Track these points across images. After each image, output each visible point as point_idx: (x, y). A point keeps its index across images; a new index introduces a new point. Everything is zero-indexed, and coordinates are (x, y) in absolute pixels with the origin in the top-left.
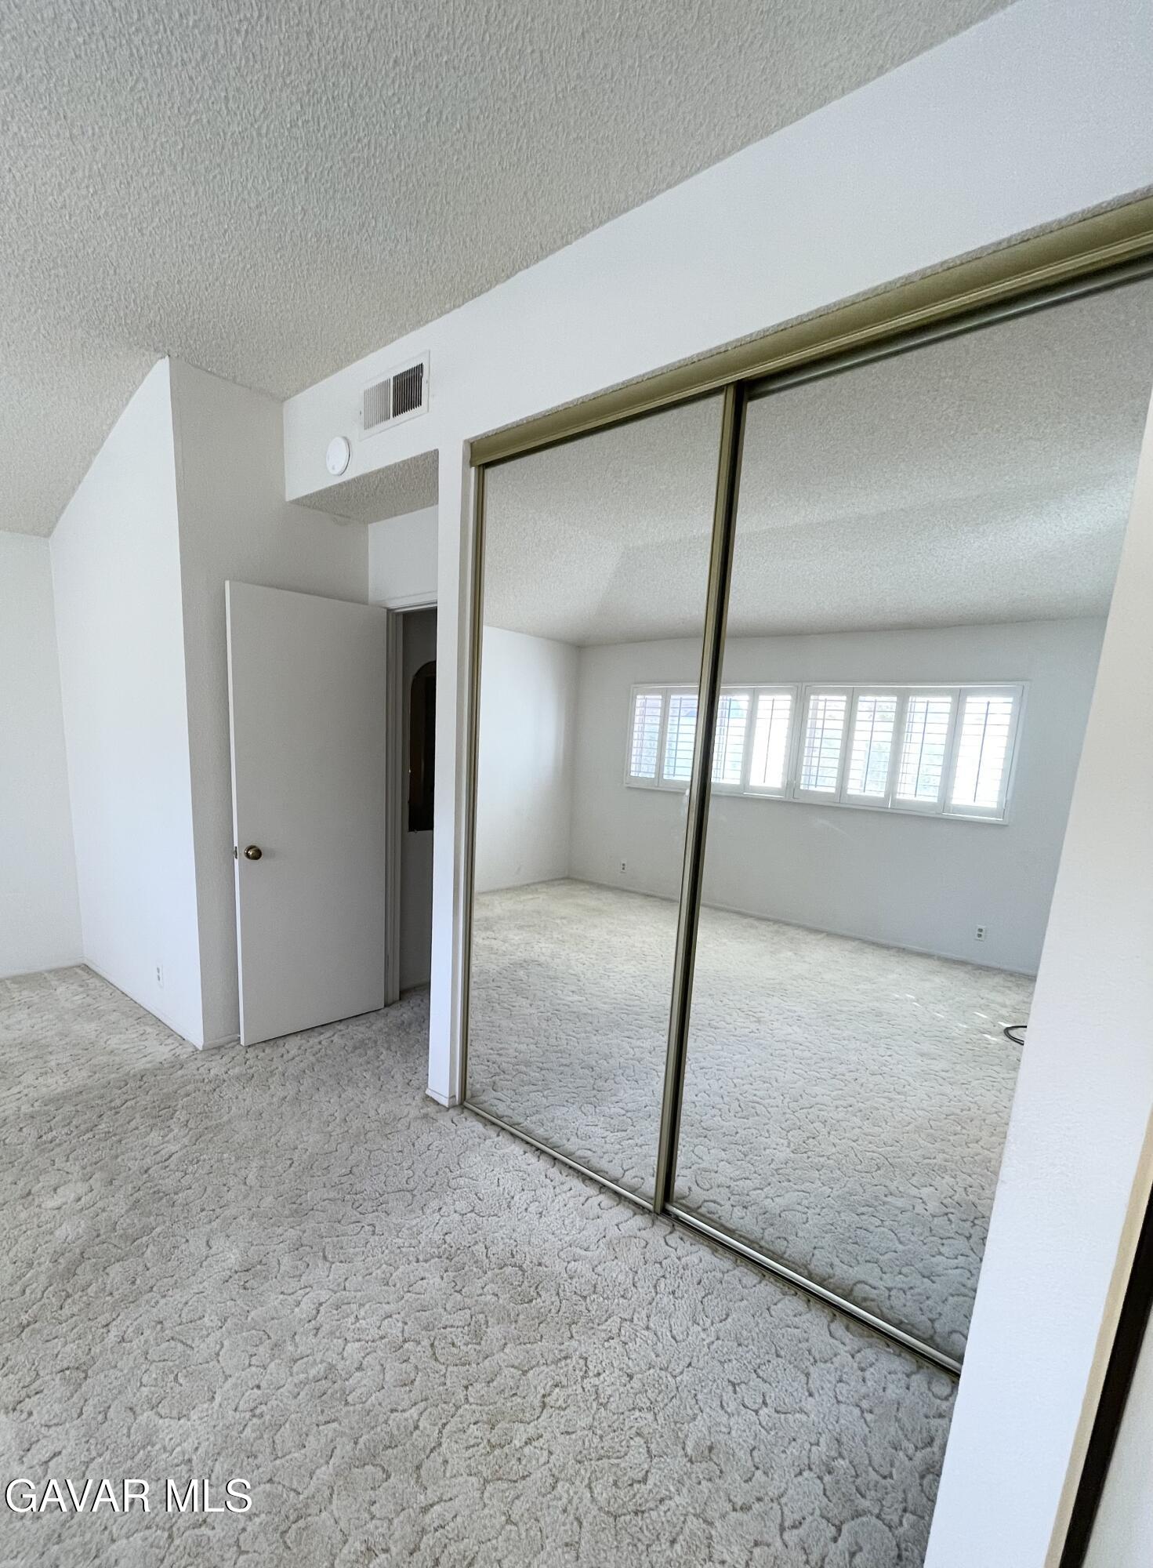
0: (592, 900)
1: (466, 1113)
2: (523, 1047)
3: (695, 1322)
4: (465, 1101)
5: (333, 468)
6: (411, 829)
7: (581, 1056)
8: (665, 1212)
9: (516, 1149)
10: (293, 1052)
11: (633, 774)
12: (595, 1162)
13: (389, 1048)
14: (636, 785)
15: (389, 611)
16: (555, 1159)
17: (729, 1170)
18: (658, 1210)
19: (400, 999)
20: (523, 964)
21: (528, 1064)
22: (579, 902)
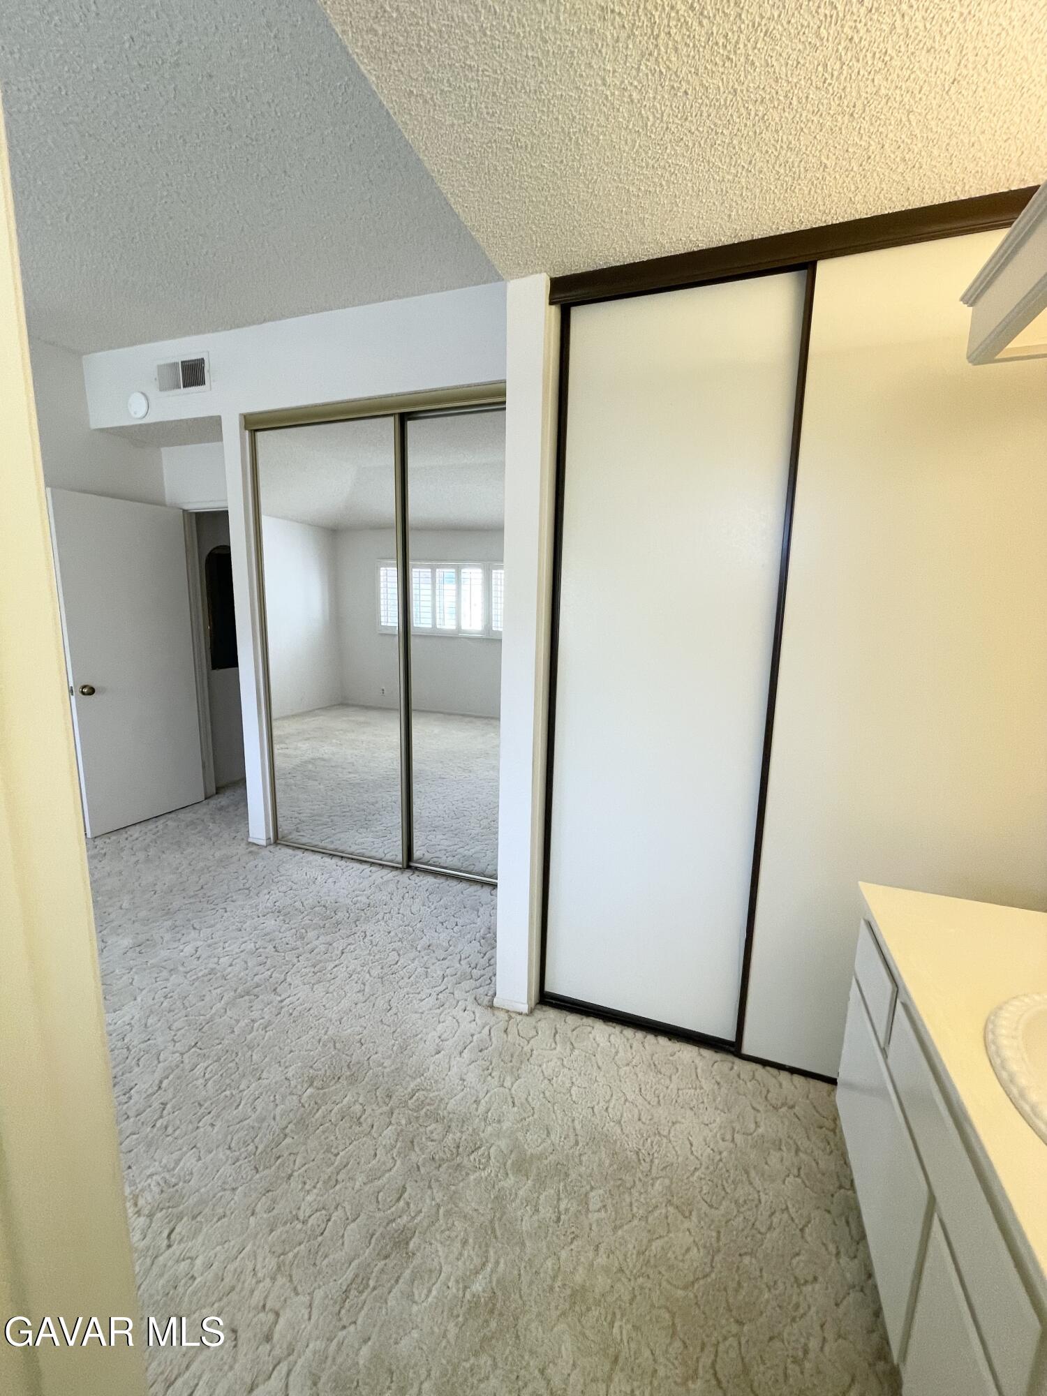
0: (361, 717)
1: (279, 847)
2: (316, 807)
3: (424, 905)
4: (277, 839)
5: (135, 413)
6: (214, 667)
7: (357, 805)
8: (409, 867)
9: (318, 857)
10: (136, 836)
11: (383, 624)
12: (368, 854)
13: (214, 822)
14: (385, 632)
15: (184, 511)
16: (342, 857)
17: (446, 843)
18: (405, 866)
19: (217, 793)
20: (312, 761)
21: (320, 815)
22: (350, 718)
